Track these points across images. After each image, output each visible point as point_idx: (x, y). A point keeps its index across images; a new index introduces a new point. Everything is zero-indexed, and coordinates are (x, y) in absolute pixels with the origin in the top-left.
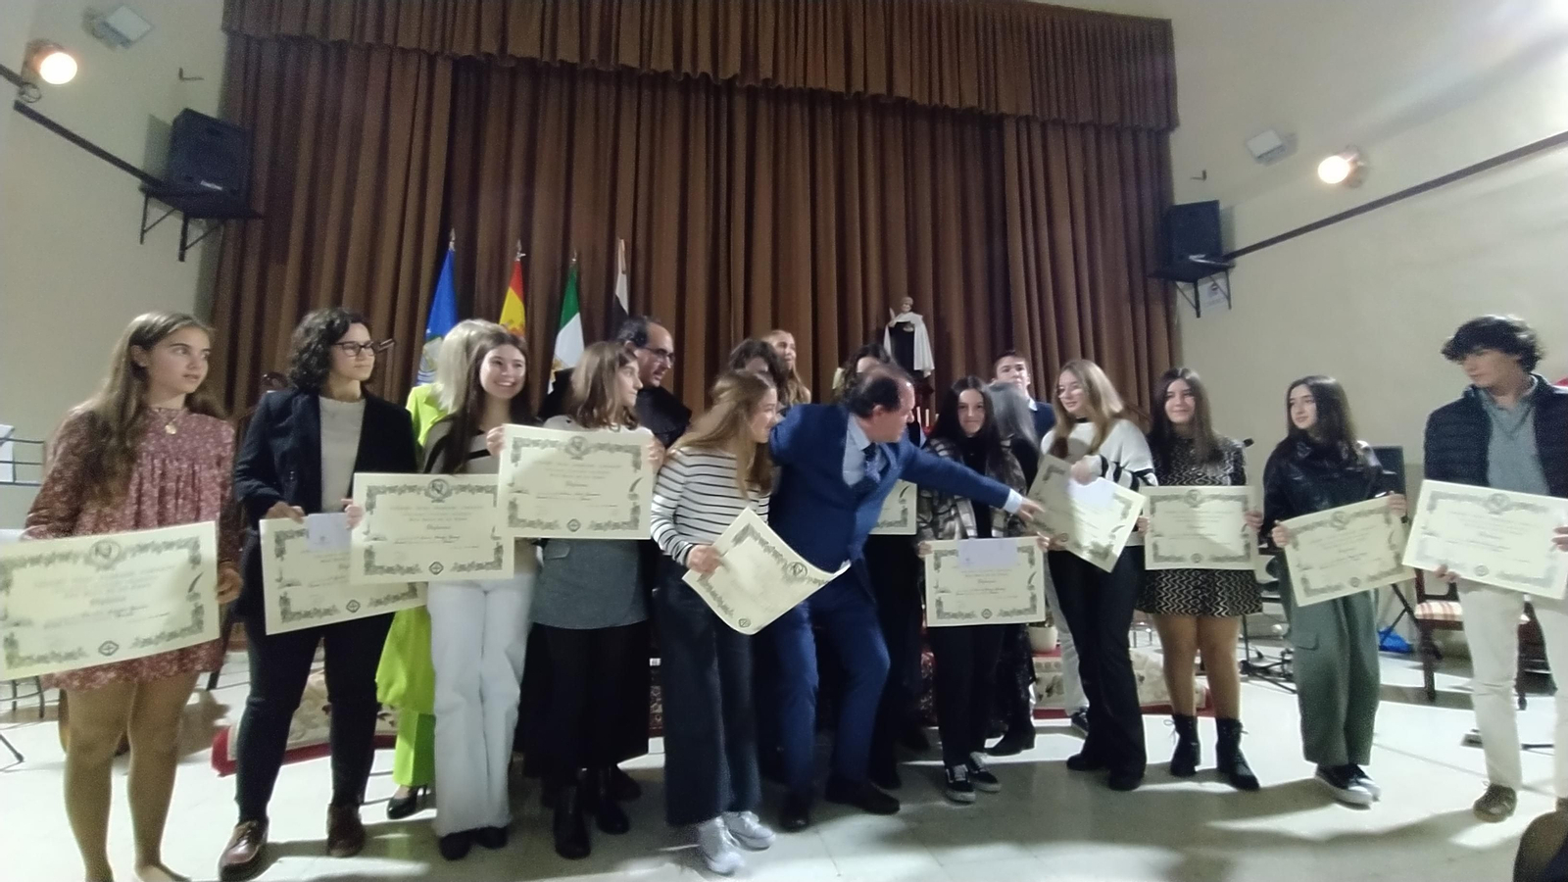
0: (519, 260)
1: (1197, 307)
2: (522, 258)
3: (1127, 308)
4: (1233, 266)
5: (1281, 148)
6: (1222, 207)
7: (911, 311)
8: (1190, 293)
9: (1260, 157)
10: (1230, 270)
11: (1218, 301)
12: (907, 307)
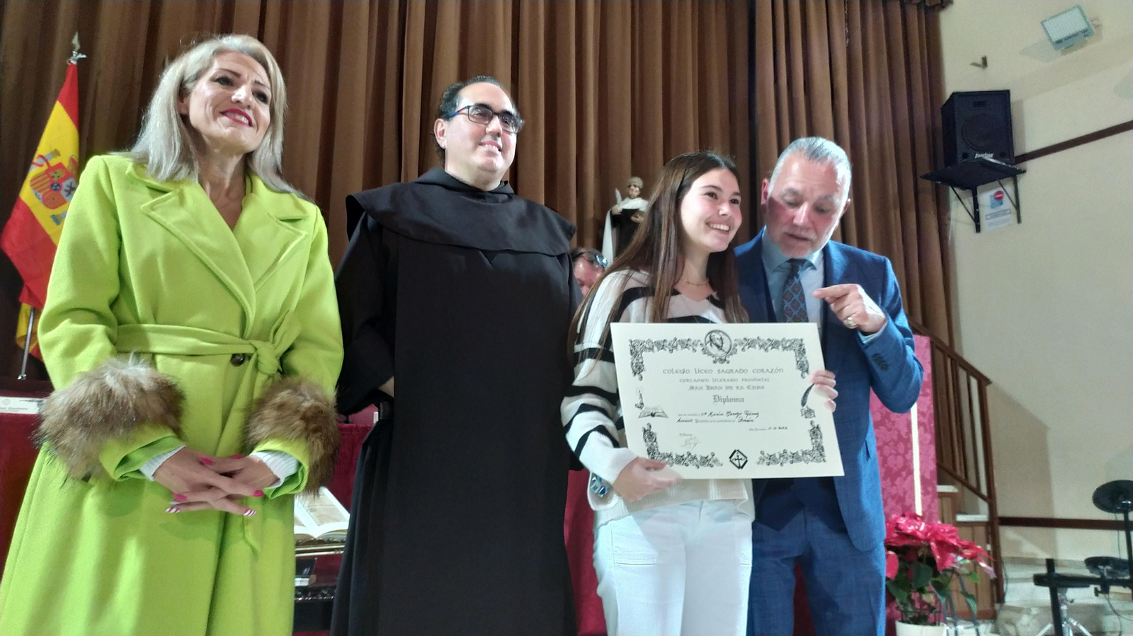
0: (74, 62)
1: (976, 218)
2: (80, 60)
3: (895, 215)
4: (1024, 172)
5: (1086, 33)
6: (1013, 98)
7: (639, 196)
8: (969, 202)
9: (1059, 42)
10: (1018, 176)
11: (1004, 212)
12: (635, 191)
